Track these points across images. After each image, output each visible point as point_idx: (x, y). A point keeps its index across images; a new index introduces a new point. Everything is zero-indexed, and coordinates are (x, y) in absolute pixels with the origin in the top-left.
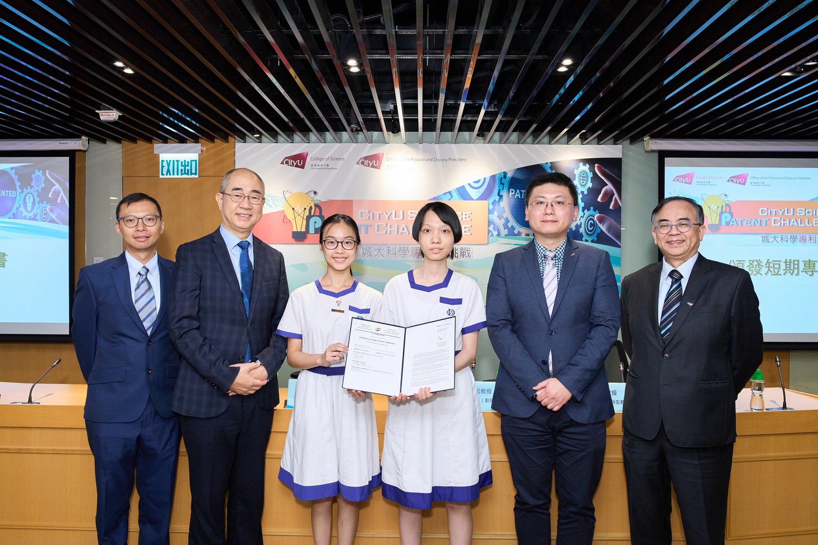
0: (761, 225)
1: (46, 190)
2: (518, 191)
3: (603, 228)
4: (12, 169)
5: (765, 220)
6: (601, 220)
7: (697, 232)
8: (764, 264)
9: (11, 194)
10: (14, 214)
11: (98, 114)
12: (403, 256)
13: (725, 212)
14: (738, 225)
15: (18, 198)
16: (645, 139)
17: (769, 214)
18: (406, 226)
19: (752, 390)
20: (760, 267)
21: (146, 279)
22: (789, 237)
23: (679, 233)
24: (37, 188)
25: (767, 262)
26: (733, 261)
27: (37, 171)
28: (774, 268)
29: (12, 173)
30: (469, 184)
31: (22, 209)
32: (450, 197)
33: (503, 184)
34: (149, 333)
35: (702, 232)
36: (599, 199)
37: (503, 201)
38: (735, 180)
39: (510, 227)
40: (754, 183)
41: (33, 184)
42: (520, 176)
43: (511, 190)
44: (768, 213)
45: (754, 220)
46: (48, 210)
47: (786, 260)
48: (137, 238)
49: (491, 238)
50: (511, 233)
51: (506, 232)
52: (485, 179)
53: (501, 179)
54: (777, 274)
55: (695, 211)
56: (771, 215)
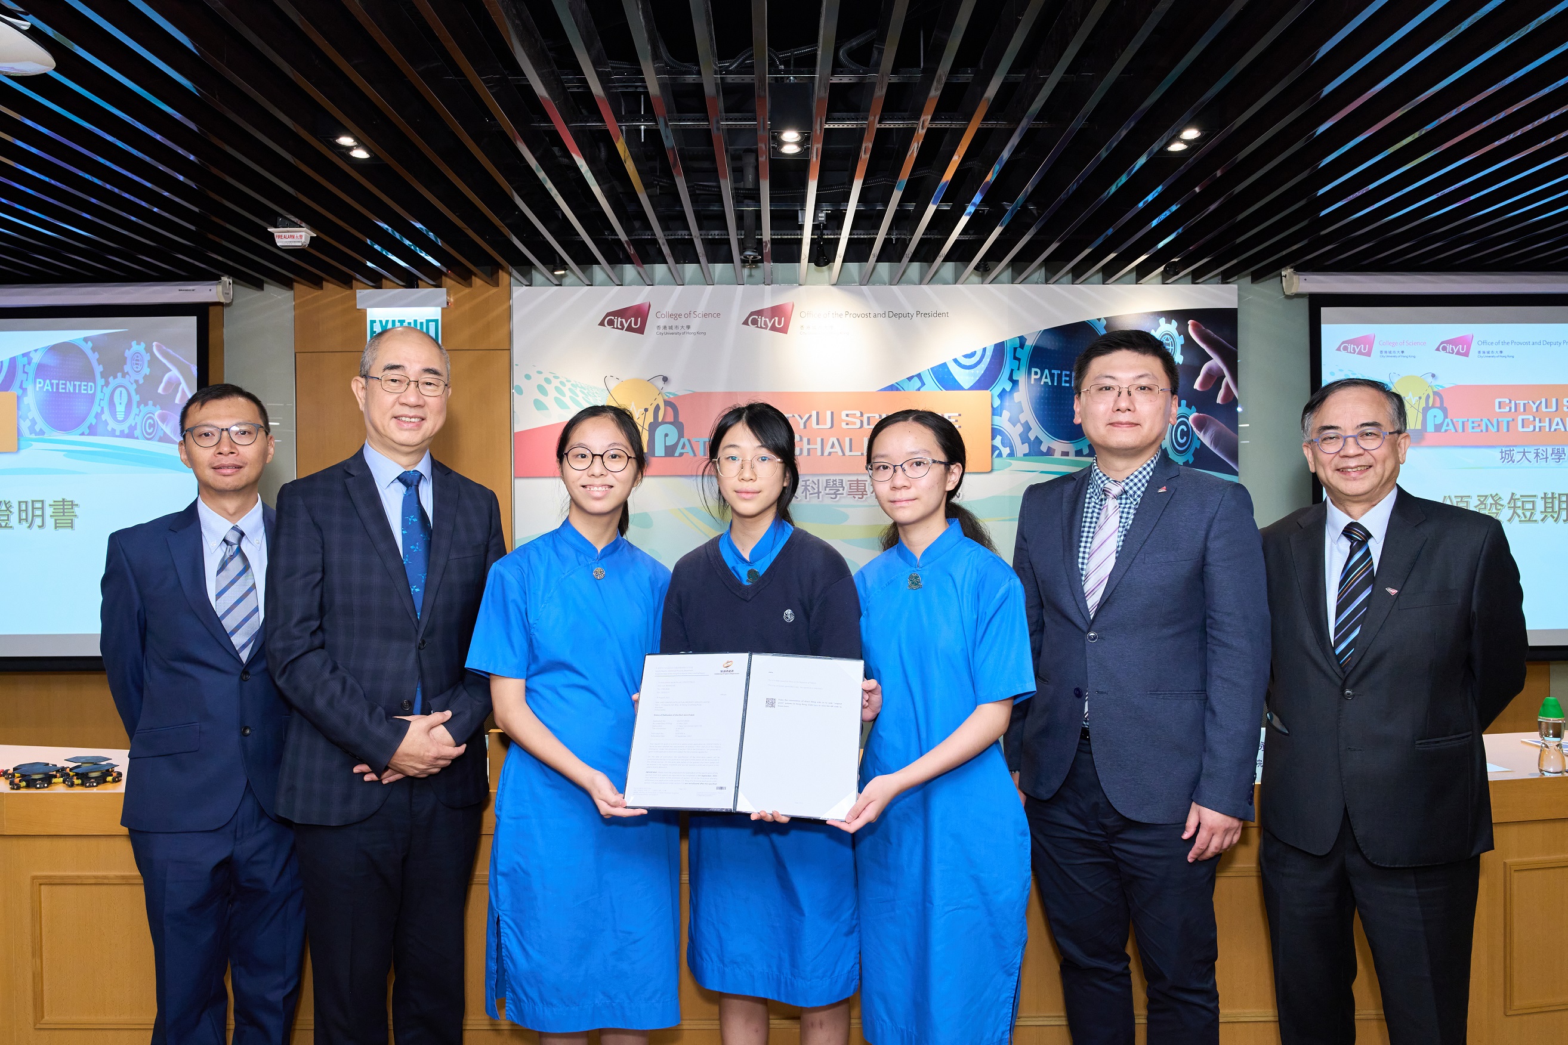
0: (1498, 431)
1: (153, 380)
2: (1047, 371)
3: (1206, 439)
4: (86, 340)
5: (1505, 420)
6: (1201, 424)
7: (1395, 448)
8: (1505, 502)
9: (85, 388)
10: (90, 427)
11: (272, 234)
12: (833, 496)
13: (1433, 407)
14: (1456, 431)
15: (99, 395)
16: (1283, 273)
17: (1513, 410)
18: (838, 440)
19: (1541, 735)
20: (1499, 507)
21: (239, 549)
22: (1550, 451)
23: (1361, 451)
24: (134, 376)
25: (1512, 498)
26: (1449, 497)
27: (134, 343)
28: (1523, 509)
29: (87, 348)
30: (955, 361)
31: (106, 416)
32: (919, 384)
33: (1019, 360)
34: (244, 656)
35: (1402, 445)
36: (1197, 386)
37: (1019, 391)
38: (1449, 347)
39: (1032, 439)
40: (1484, 352)
41: (127, 368)
42: (1050, 344)
43: (1033, 370)
44: (1510, 408)
45: (1485, 420)
46: (156, 417)
47: (1545, 494)
48: (219, 468)
49: (997, 461)
50: (1036, 451)
51: (1025, 448)
52: (984, 350)
53: (1015, 349)
54: (1529, 520)
55: (1390, 408)
56: (1516, 410)
